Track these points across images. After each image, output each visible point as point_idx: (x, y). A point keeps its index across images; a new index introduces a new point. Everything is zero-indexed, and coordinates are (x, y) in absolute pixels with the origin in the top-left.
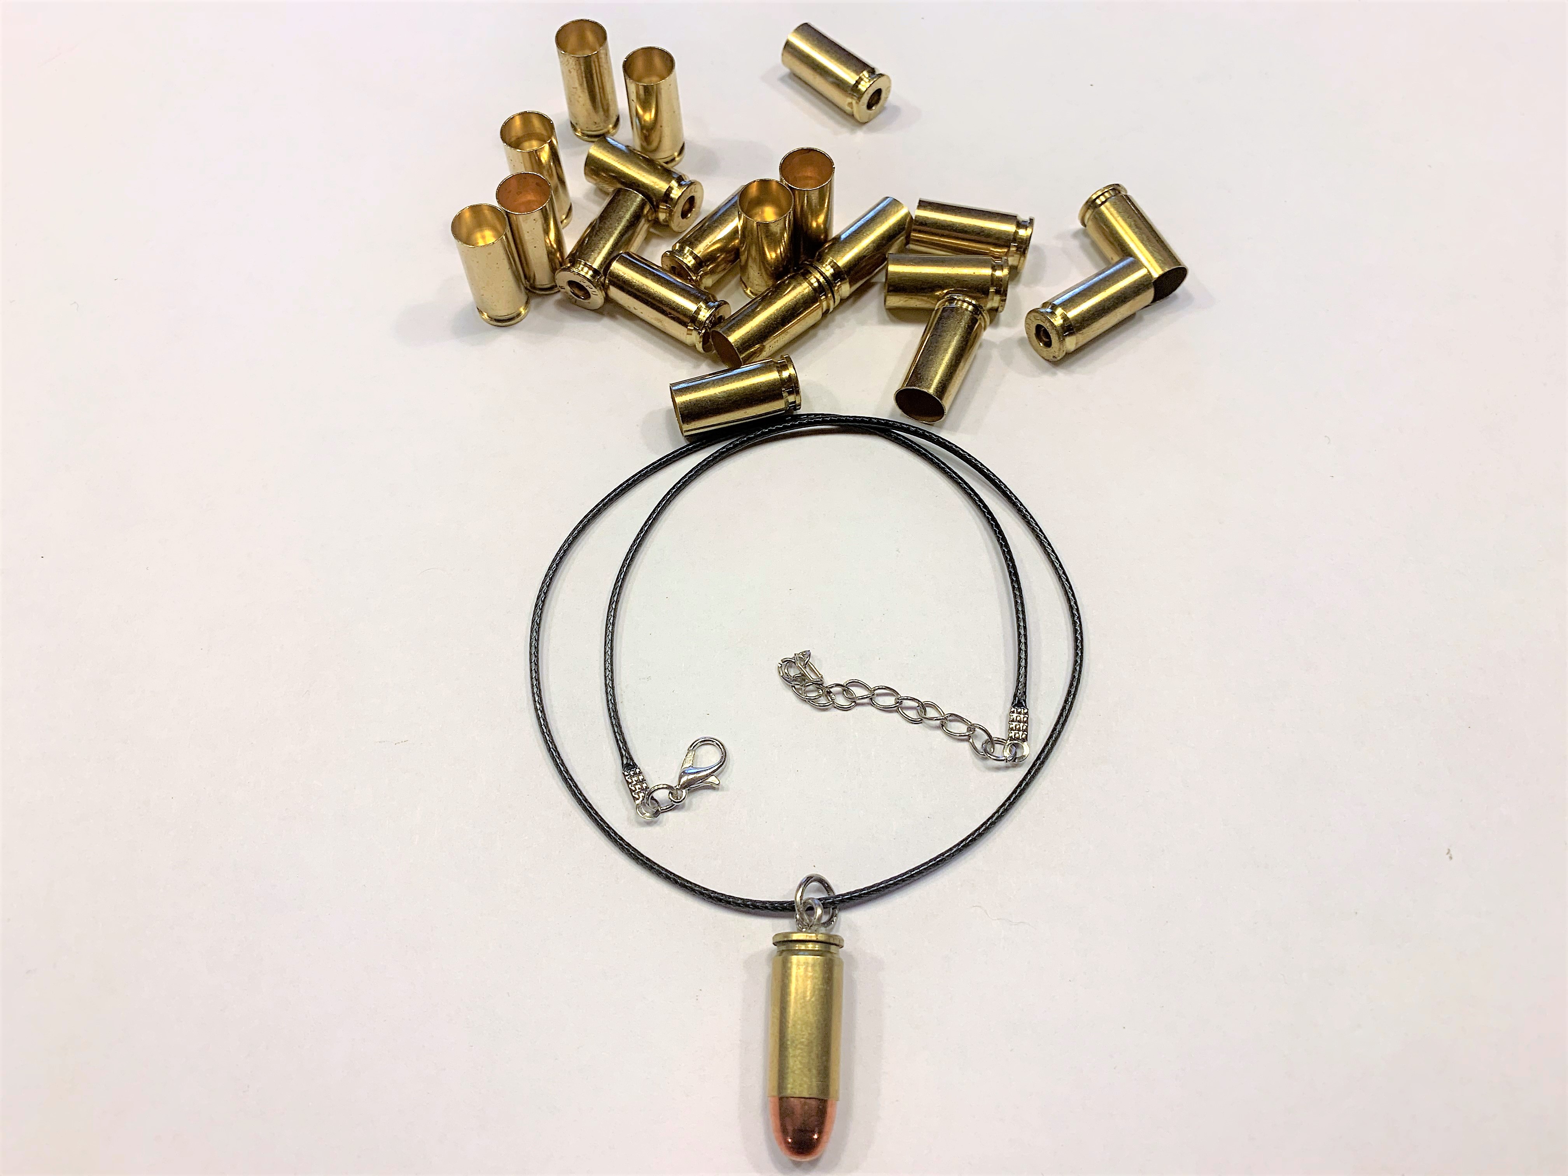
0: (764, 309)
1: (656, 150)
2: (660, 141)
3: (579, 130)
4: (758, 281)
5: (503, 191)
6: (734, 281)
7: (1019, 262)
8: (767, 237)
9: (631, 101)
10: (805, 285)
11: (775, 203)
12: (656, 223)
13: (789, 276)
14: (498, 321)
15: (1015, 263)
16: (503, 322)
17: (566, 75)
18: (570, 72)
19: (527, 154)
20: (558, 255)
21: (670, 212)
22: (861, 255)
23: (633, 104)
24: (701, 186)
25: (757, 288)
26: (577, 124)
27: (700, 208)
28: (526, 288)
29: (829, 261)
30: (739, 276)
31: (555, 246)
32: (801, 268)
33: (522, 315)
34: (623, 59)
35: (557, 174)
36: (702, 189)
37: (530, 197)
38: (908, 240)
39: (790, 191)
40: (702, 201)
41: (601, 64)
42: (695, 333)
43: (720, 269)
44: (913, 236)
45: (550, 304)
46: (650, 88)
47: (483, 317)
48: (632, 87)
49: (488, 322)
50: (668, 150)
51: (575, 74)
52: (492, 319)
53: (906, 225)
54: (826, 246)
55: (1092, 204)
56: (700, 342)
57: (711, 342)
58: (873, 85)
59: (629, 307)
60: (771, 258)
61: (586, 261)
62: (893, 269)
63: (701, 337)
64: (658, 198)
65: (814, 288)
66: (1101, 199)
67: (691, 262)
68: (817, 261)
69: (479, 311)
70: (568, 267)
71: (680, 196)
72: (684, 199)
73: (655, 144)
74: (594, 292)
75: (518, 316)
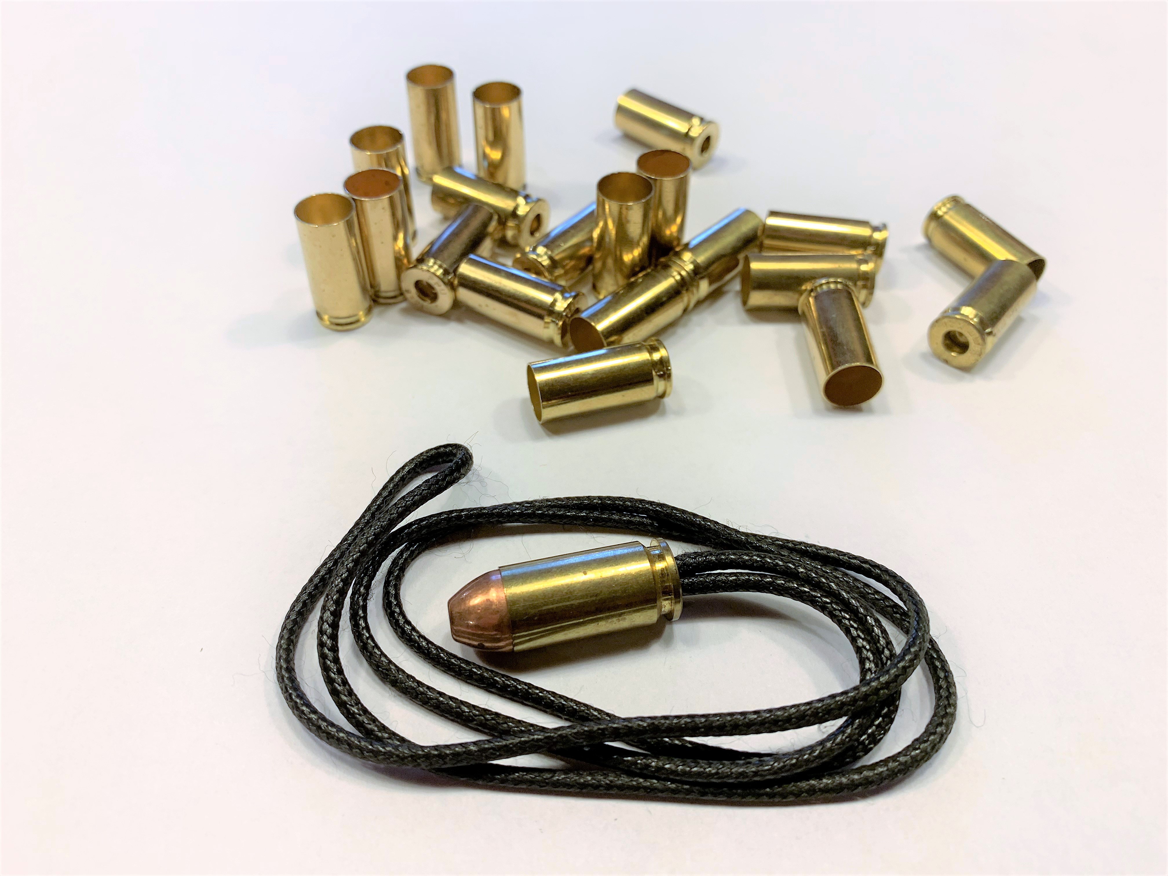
3: (424, 174)
4: (613, 283)
5: (351, 183)
12: (503, 243)
14: (341, 325)
16: (344, 326)
18: (418, 107)
19: (375, 157)
20: (405, 258)
21: (518, 228)
22: (720, 254)
26: (422, 167)
27: (547, 224)
28: (371, 295)
29: (688, 257)
31: (402, 253)
33: (362, 321)
40: (549, 221)
41: (448, 101)
42: (552, 326)
43: (572, 274)
45: (394, 313)
47: (323, 321)
48: (480, 111)
49: (327, 327)
50: (512, 183)
51: (423, 109)
52: (332, 323)
53: (759, 233)
54: (677, 249)
55: (934, 216)
56: (559, 334)
57: (568, 337)
58: (703, 130)
59: (480, 305)
60: (629, 260)
61: (435, 258)
62: (756, 266)
63: (559, 329)
64: (503, 217)
65: (676, 281)
66: (944, 209)
67: (546, 262)
68: (674, 259)
69: (319, 315)
70: (415, 267)
71: (528, 213)
72: (532, 216)
73: (500, 180)
74: (443, 290)
75: (358, 321)
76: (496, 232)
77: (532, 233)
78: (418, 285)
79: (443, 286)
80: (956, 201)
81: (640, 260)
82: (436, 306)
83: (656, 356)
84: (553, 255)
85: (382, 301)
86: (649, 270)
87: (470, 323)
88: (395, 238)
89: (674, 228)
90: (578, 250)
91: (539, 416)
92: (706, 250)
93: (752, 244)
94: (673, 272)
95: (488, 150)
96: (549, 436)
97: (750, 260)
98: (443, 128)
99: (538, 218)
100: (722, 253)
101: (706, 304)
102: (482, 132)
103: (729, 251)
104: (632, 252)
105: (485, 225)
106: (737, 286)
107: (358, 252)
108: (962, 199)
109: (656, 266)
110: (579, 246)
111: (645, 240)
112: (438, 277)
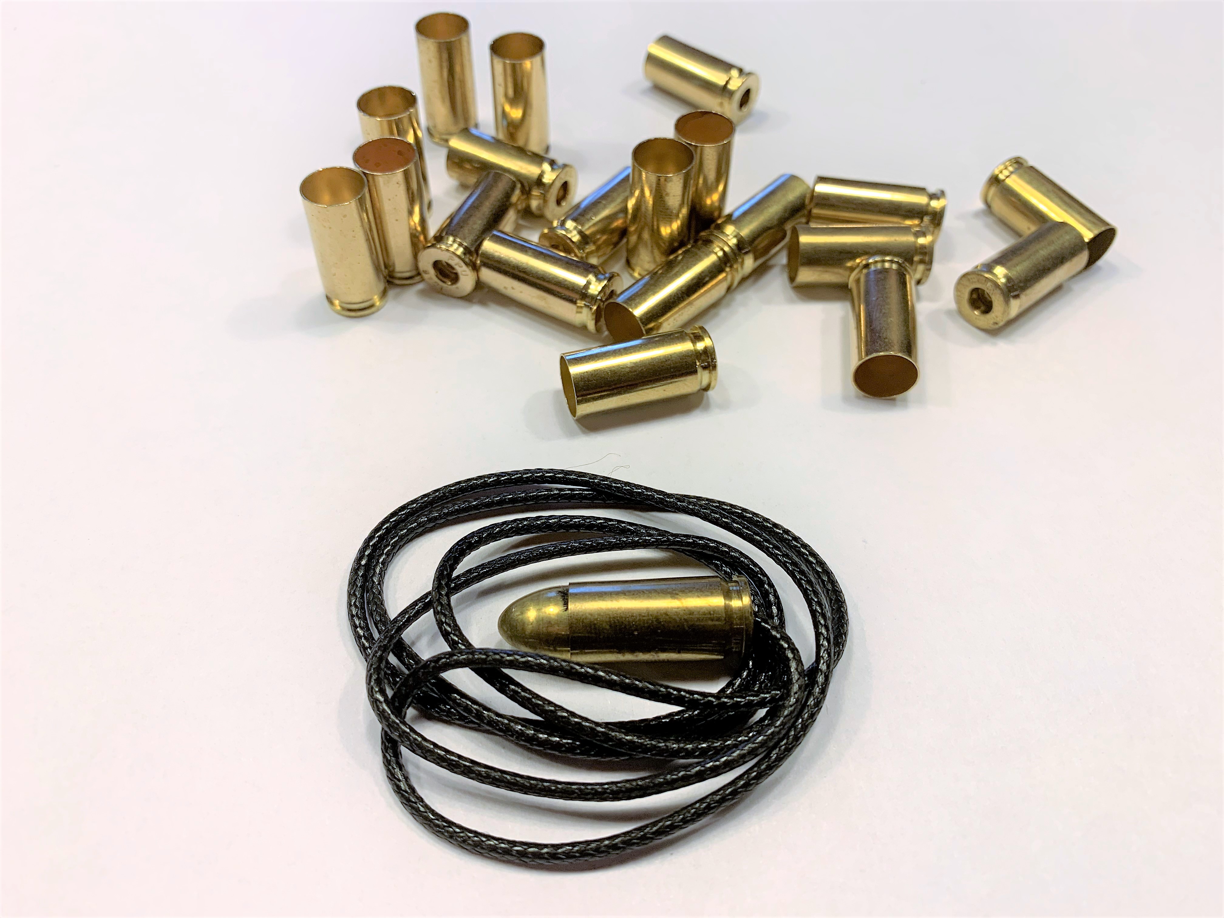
1: (523, 146)
3: (437, 134)
4: (649, 261)
5: (360, 155)
12: (527, 213)
13: (687, 250)
14: (353, 311)
16: (357, 312)
18: (430, 61)
19: (387, 123)
20: (421, 235)
21: (544, 200)
23: (498, 95)
24: (575, 170)
25: (646, 266)
26: (434, 127)
27: (575, 193)
28: (385, 276)
31: (419, 227)
32: (700, 240)
33: (377, 306)
36: (576, 174)
39: (690, 147)
40: (577, 186)
42: (585, 311)
43: (603, 251)
45: (411, 295)
46: (517, 66)
47: (334, 306)
48: (499, 68)
49: (338, 313)
50: (534, 147)
51: (435, 63)
52: (343, 309)
53: (807, 201)
54: (719, 222)
55: (995, 180)
56: (592, 320)
57: (603, 321)
58: (743, 83)
59: (505, 288)
60: (667, 234)
61: (455, 236)
62: (805, 239)
63: (593, 314)
64: (526, 184)
65: (719, 257)
66: (1006, 173)
67: (576, 237)
68: (716, 233)
69: (329, 300)
70: (433, 246)
71: (554, 181)
72: (558, 184)
73: (521, 143)
74: (464, 271)
75: (372, 306)
76: (519, 203)
77: (558, 203)
78: (437, 265)
79: (464, 267)
80: (1018, 163)
81: (679, 234)
82: (457, 288)
83: (700, 346)
84: (583, 230)
85: (397, 282)
86: (689, 246)
87: (493, 306)
88: (411, 213)
89: (715, 197)
90: (610, 223)
91: (573, 412)
92: (751, 222)
93: (800, 214)
94: (714, 248)
95: (507, 108)
96: (584, 433)
97: (799, 233)
98: (457, 84)
99: (565, 186)
100: (769, 225)
101: (750, 281)
102: (500, 91)
103: (776, 222)
104: (671, 226)
105: (508, 195)
106: (783, 259)
107: (371, 230)
108: (1027, 162)
109: (696, 241)
110: (611, 218)
111: (685, 211)
112: (459, 257)
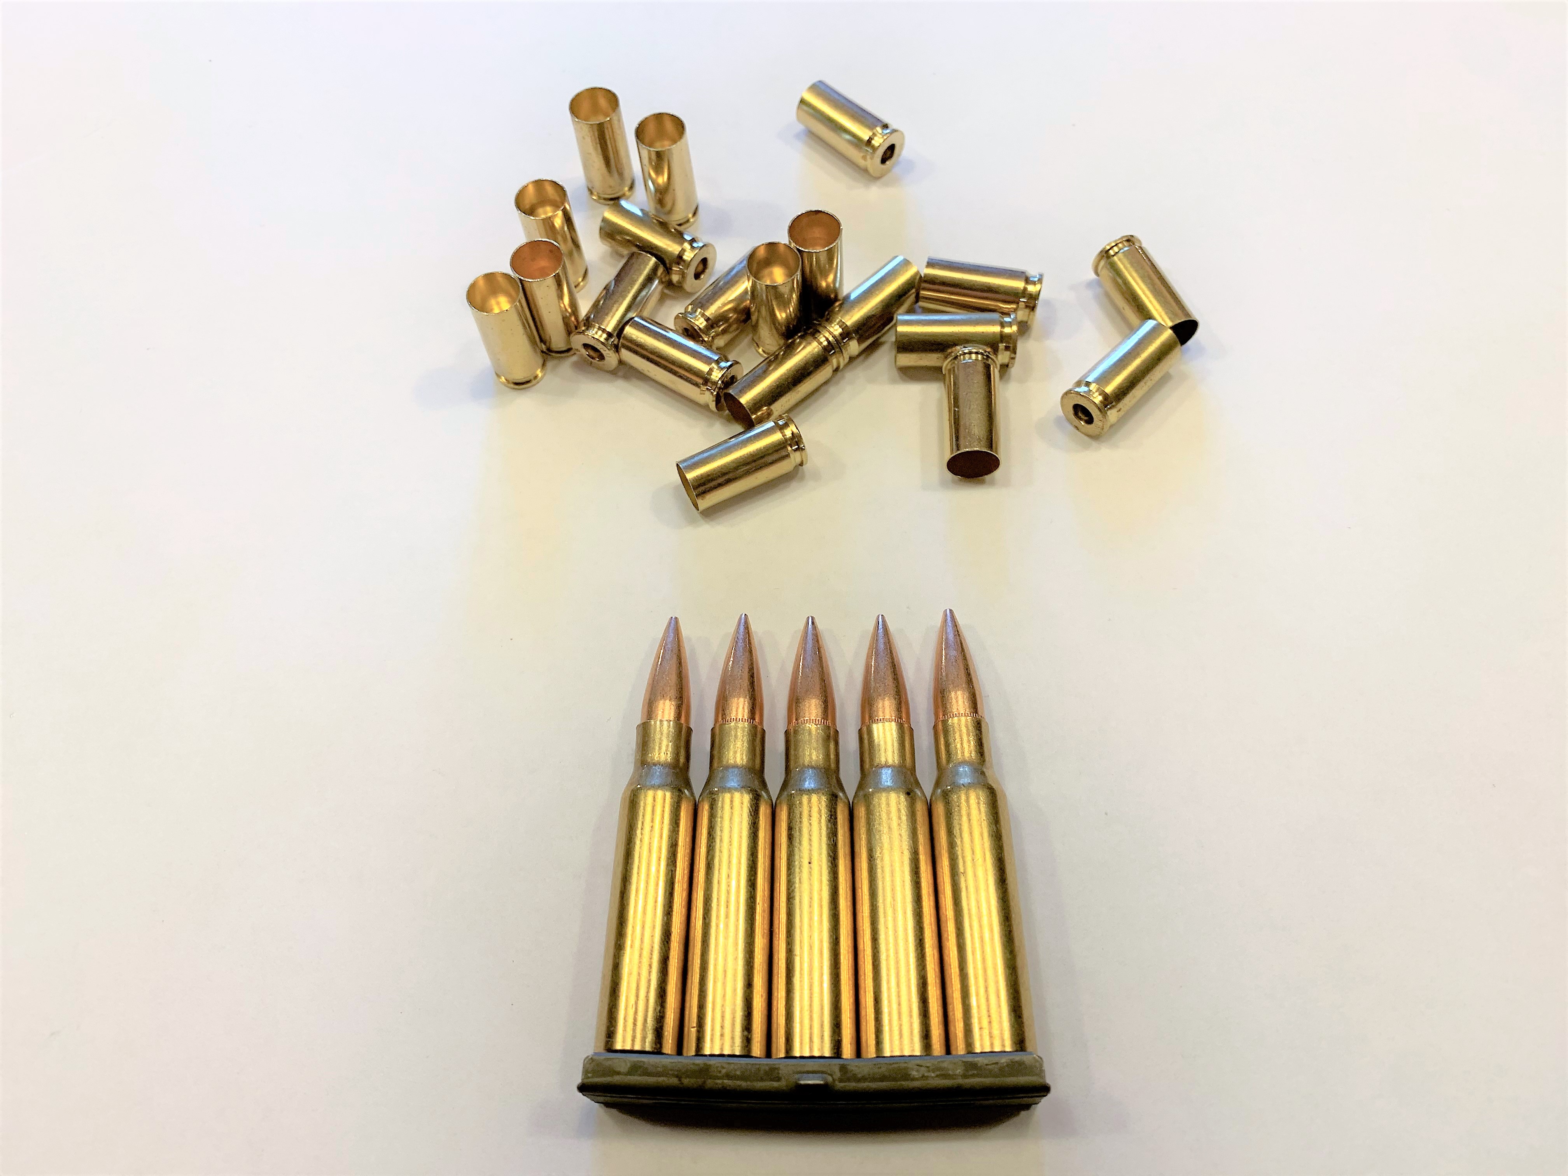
0: (775, 369)
1: (670, 212)
2: (674, 204)
3: (595, 193)
4: (770, 340)
5: (517, 259)
6: (746, 341)
7: (1029, 317)
8: (776, 298)
9: (644, 167)
10: (815, 344)
11: (785, 264)
12: (669, 284)
13: (799, 334)
14: (516, 384)
15: (1025, 319)
16: (520, 384)
17: (581, 141)
18: (584, 138)
19: (541, 221)
20: (573, 319)
21: (683, 275)
22: (870, 314)
23: (646, 169)
24: (714, 248)
25: (768, 347)
26: (593, 188)
27: (713, 268)
28: (542, 352)
29: (838, 320)
30: (751, 336)
31: (569, 310)
32: (811, 328)
33: (539, 378)
34: (635, 125)
35: (572, 239)
36: (715, 250)
37: (543, 263)
38: (918, 298)
39: (798, 253)
40: (715, 261)
41: (614, 130)
42: (708, 393)
43: (731, 329)
44: (923, 294)
45: (566, 366)
46: (661, 153)
47: (501, 380)
48: (645, 154)
49: (505, 385)
51: (588, 140)
52: (509, 382)
53: (916, 283)
54: (833, 308)
55: (1105, 254)
56: (713, 402)
58: (887, 139)
60: (783, 318)
61: (600, 324)
62: (904, 329)
63: (714, 397)
64: (667, 262)
65: (823, 346)
66: (1116, 249)
67: (703, 324)
68: (827, 320)
69: (497, 374)
70: (583, 330)
71: (693, 258)
72: (697, 261)
73: (667, 218)
74: (608, 351)
75: (535, 378)
77: (697, 276)
80: (1129, 241)
82: (604, 364)
84: (711, 314)
85: (553, 354)
87: (635, 381)
88: (560, 296)
89: (830, 279)
90: (741, 303)
92: (856, 311)
93: (909, 295)
94: (820, 338)
95: (654, 175)
99: (704, 261)
100: (873, 313)
101: (859, 360)
102: (647, 162)
104: (784, 310)
108: (1136, 241)
110: (740, 298)
112: (602, 343)
